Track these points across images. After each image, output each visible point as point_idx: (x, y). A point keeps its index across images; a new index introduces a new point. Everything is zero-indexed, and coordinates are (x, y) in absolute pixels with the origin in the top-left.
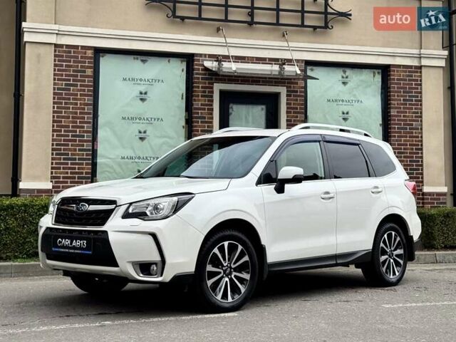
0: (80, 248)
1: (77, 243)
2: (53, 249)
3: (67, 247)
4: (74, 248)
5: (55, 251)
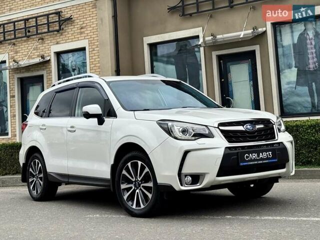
0: (268, 158)
1: (263, 155)
3: (255, 160)
4: (262, 159)
5: (244, 165)
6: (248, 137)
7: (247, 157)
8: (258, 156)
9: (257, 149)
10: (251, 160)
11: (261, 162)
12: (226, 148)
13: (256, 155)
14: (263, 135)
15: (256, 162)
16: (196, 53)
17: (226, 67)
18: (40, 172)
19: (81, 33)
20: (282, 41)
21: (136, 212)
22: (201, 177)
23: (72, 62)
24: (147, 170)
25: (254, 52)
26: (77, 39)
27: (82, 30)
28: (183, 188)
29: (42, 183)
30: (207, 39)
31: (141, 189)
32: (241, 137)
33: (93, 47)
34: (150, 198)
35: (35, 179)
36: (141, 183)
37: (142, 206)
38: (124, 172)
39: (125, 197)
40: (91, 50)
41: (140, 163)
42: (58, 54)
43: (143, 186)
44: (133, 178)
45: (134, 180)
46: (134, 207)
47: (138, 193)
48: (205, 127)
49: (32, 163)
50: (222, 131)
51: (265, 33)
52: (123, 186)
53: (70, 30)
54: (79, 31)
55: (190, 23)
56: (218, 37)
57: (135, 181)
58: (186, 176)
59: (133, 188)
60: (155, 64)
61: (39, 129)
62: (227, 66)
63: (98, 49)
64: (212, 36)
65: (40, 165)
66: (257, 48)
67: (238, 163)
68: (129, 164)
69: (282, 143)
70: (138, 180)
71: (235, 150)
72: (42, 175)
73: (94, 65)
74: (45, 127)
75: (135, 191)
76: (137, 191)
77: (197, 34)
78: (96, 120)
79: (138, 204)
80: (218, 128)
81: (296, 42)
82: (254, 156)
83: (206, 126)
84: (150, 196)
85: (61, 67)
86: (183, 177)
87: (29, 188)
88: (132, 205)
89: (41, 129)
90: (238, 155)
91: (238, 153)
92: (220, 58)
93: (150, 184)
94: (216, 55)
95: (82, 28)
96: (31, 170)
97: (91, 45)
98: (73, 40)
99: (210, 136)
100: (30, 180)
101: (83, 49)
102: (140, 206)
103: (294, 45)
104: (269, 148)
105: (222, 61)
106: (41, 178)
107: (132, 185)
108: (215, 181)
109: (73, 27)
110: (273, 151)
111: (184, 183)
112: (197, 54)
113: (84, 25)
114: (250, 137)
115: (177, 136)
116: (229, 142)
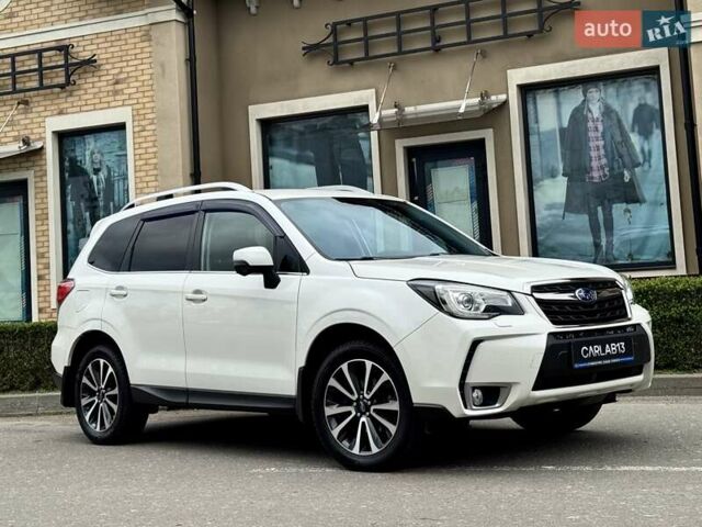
0: (618, 355)
1: (612, 348)
2: (576, 366)
3: (598, 358)
4: (609, 356)
5: (580, 368)
6: (582, 313)
7: (586, 352)
8: (604, 351)
9: (602, 338)
10: (592, 358)
11: (609, 362)
12: (550, 334)
13: (600, 348)
14: (608, 310)
15: (600, 363)
16: (361, 142)
17: (424, 171)
18: (111, 385)
19: (116, 93)
20: (537, 122)
21: (361, 460)
22: (502, 391)
23: (92, 153)
24: (385, 377)
25: (481, 143)
26: (106, 105)
27: (119, 87)
28: (469, 412)
29: (115, 407)
30: (384, 113)
31: (370, 416)
32: (572, 313)
33: (143, 123)
34: (393, 433)
35: (96, 398)
36: (372, 404)
37: (375, 449)
38: (333, 382)
39: (335, 432)
40: (137, 129)
41: (369, 364)
42: (63, 137)
43: (375, 410)
44: (352, 393)
45: (355, 397)
46: (356, 450)
47: (363, 423)
48: (505, 293)
49: (90, 367)
50: (539, 302)
51: (505, 104)
52: (330, 411)
53: (89, 85)
54: (111, 88)
55: (349, 79)
56: (409, 110)
57: (358, 400)
58: (474, 388)
59: (354, 413)
60: (273, 161)
61: (108, 296)
62: (426, 170)
63: (153, 127)
64: (396, 107)
65: (110, 370)
66: (488, 135)
67: (571, 366)
68: (344, 367)
69: (639, 325)
70: (364, 398)
71: (565, 338)
72: (116, 391)
73: (143, 162)
74: (124, 292)
75: (356, 419)
76: (363, 419)
77: (364, 103)
78: (260, 278)
79: (365, 445)
80: (532, 295)
81: (565, 124)
82: (596, 350)
83: (509, 291)
84: (392, 429)
85: (67, 164)
86: (468, 390)
87: (81, 418)
88: (351, 447)
89: (113, 296)
90: (570, 350)
91: (570, 343)
92: (410, 152)
93: (394, 406)
94: (405, 148)
95: (117, 83)
96: (85, 380)
97: (137, 118)
98: (97, 106)
99: (517, 310)
100: (84, 402)
101: (121, 127)
102: (369, 449)
103: (562, 131)
104: (620, 334)
105: (414, 160)
106: (113, 398)
107: (351, 409)
108: (528, 398)
109: (96, 79)
110: (627, 340)
111: (469, 402)
112: (364, 144)
113: (122, 76)
114: (588, 314)
115: (454, 310)
116: (554, 322)
